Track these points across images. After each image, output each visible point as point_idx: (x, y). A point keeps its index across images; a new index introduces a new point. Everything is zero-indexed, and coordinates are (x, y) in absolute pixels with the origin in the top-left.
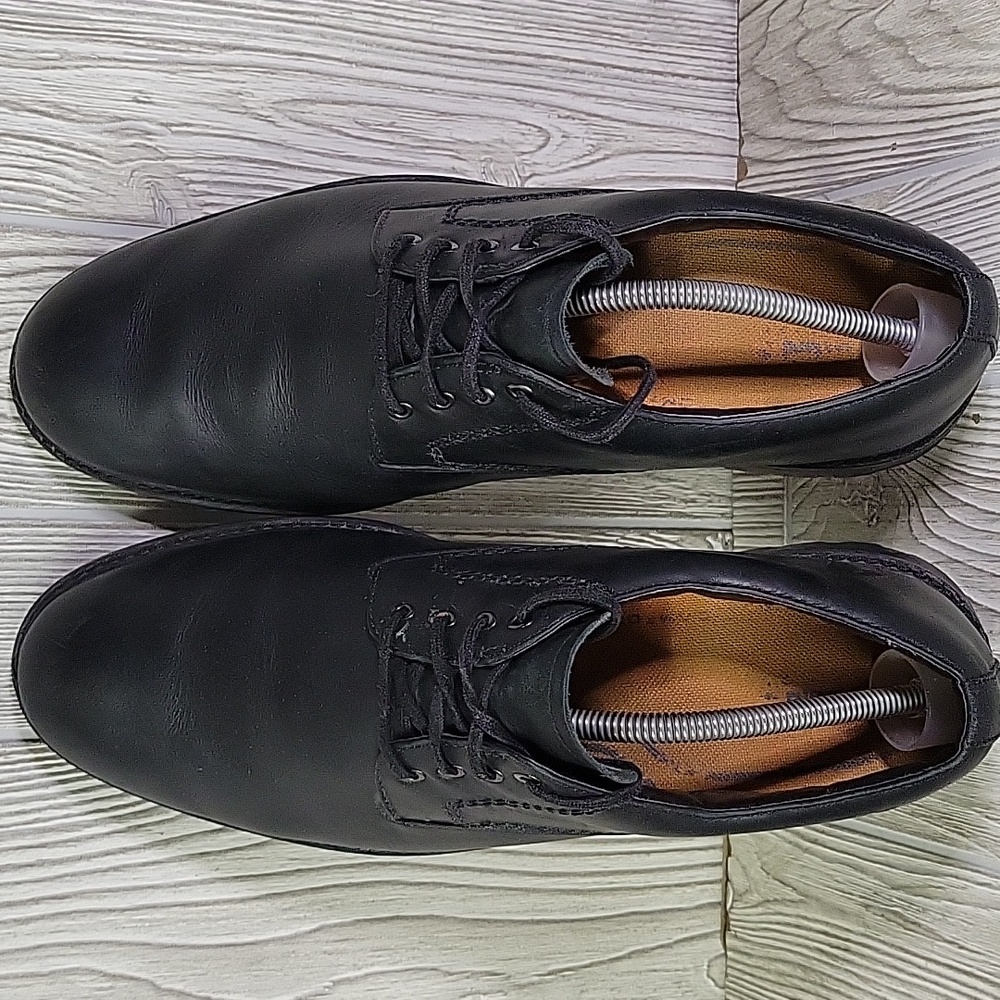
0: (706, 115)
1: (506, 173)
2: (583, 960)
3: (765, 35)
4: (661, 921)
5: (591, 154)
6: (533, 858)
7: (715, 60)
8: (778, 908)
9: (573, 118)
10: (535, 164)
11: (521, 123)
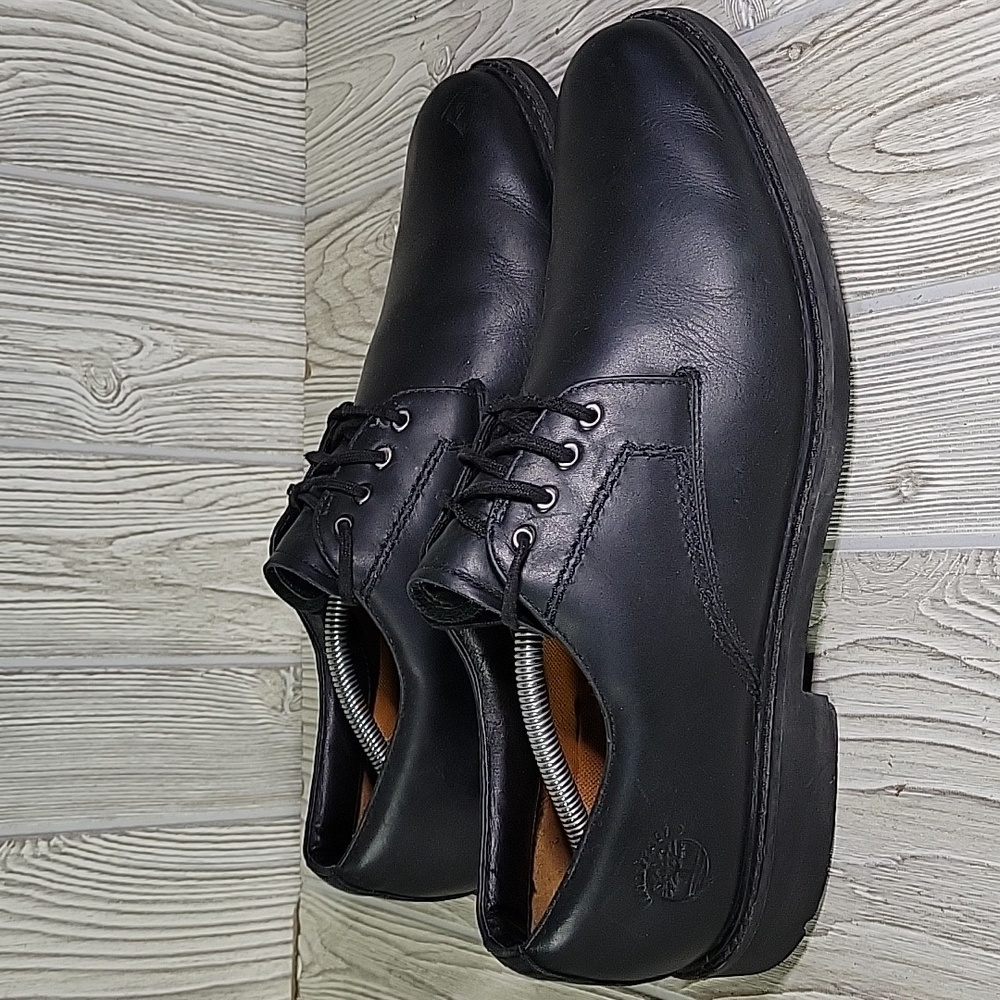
0: (278, 326)
1: (106, 376)
3: (323, 265)
4: (240, 991)
5: (179, 358)
6: (127, 943)
7: (286, 281)
8: (332, 976)
9: (163, 330)
10: (130, 368)
11: (118, 334)
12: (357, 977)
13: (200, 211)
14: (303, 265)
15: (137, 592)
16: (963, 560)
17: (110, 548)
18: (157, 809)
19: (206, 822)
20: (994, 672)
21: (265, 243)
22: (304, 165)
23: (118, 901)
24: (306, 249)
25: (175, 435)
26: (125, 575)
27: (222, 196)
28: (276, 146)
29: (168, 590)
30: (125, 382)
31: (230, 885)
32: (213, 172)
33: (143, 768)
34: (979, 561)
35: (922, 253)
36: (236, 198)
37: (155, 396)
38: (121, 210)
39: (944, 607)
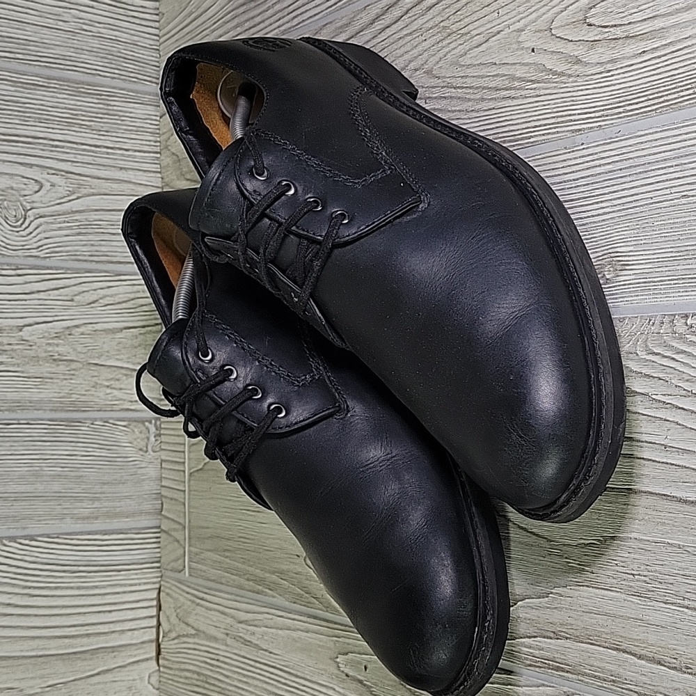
0: (141, 173)
1: (15, 207)
2: (70, 677)
4: (118, 651)
5: (69, 196)
6: (37, 618)
7: (146, 140)
8: (185, 639)
9: (57, 175)
10: (33, 202)
11: (23, 177)
12: (203, 639)
13: (83, 88)
14: (159, 129)
15: (41, 365)
16: (651, 323)
17: (21, 333)
18: (57, 522)
19: (94, 531)
20: (673, 403)
21: (131, 113)
22: (158, 56)
23: (30, 588)
24: (161, 117)
25: (67, 252)
26: (32, 353)
27: (99, 77)
28: (138, 41)
29: (63, 364)
30: (30, 213)
31: (110, 576)
32: (92, 60)
33: (46, 492)
34: (663, 323)
35: (621, 99)
36: (109, 79)
37: (52, 223)
38: (25, 86)
39: (637, 358)
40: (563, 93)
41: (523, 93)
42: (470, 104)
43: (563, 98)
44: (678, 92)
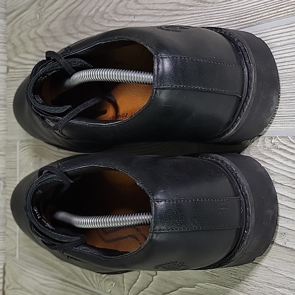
8: (16, 290)
40: (205, 12)
41: (185, 12)
42: (157, 18)
43: (205, 15)
44: (268, 12)
